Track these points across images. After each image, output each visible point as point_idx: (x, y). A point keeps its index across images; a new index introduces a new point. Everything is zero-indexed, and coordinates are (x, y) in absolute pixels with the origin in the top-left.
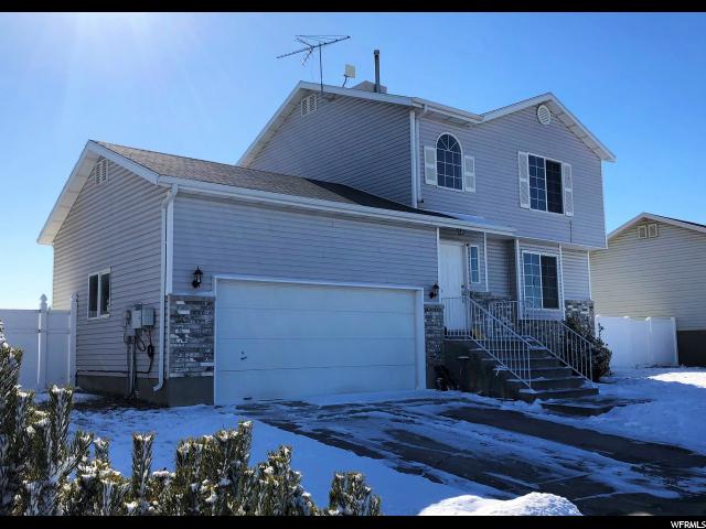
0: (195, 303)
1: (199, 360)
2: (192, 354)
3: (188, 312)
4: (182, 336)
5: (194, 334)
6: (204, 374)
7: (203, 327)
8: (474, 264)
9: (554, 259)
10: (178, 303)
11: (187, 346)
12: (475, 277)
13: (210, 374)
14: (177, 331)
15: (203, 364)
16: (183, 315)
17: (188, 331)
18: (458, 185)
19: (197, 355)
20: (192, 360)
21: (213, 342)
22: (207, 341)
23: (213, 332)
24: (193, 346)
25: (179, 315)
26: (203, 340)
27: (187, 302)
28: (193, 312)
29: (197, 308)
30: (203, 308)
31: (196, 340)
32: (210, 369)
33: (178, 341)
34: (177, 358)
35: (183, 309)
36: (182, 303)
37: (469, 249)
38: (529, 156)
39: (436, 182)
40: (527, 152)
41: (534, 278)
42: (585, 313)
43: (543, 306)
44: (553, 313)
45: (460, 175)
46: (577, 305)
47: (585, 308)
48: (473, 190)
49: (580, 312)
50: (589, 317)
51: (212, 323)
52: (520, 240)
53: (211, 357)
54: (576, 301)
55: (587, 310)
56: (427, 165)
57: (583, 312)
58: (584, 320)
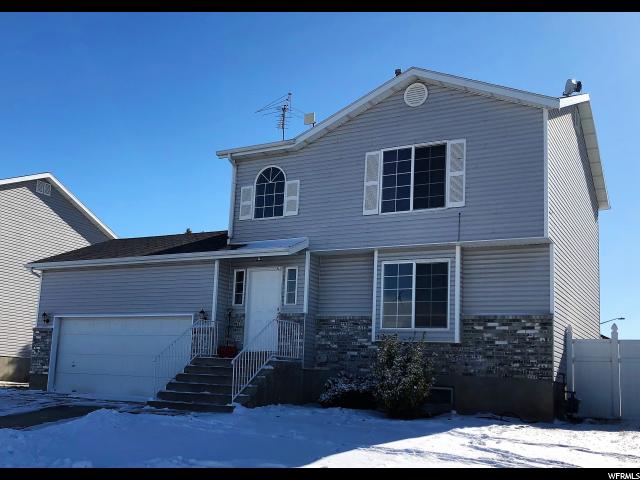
0: (44, 332)
1: (42, 364)
2: (40, 361)
3: (40, 337)
4: (36, 350)
5: (41, 350)
6: (44, 373)
7: (46, 346)
8: (292, 286)
9: (446, 264)
10: (37, 332)
12: (290, 298)
13: (47, 373)
14: (34, 347)
15: (44, 367)
16: (38, 339)
17: (39, 348)
18: (279, 212)
19: (42, 361)
20: (39, 364)
21: (50, 355)
22: (47, 354)
23: (50, 348)
24: (40, 356)
26: (45, 353)
28: (42, 337)
29: (44, 334)
30: (48, 335)
31: (42, 353)
32: (47, 370)
33: (35, 353)
34: (33, 362)
35: (39, 334)
37: (284, 272)
38: (385, 153)
39: (251, 216)
40: (380, 149)
41: (400, 292)
42: (528, 332)
43: (417, 325)
44: (433, 333)
45: (282, 202)
46: (509, 322)
47: (528, 325)
48: (296, 213)
49: (516, 331)
50: (538, 338)
51: (50, 343)
52: (380, 251)
53: (47, 363)
54: (504, 316)
55: (533, 328)
56: (242, 203)
57: (523, 331)
58: (525, 342)
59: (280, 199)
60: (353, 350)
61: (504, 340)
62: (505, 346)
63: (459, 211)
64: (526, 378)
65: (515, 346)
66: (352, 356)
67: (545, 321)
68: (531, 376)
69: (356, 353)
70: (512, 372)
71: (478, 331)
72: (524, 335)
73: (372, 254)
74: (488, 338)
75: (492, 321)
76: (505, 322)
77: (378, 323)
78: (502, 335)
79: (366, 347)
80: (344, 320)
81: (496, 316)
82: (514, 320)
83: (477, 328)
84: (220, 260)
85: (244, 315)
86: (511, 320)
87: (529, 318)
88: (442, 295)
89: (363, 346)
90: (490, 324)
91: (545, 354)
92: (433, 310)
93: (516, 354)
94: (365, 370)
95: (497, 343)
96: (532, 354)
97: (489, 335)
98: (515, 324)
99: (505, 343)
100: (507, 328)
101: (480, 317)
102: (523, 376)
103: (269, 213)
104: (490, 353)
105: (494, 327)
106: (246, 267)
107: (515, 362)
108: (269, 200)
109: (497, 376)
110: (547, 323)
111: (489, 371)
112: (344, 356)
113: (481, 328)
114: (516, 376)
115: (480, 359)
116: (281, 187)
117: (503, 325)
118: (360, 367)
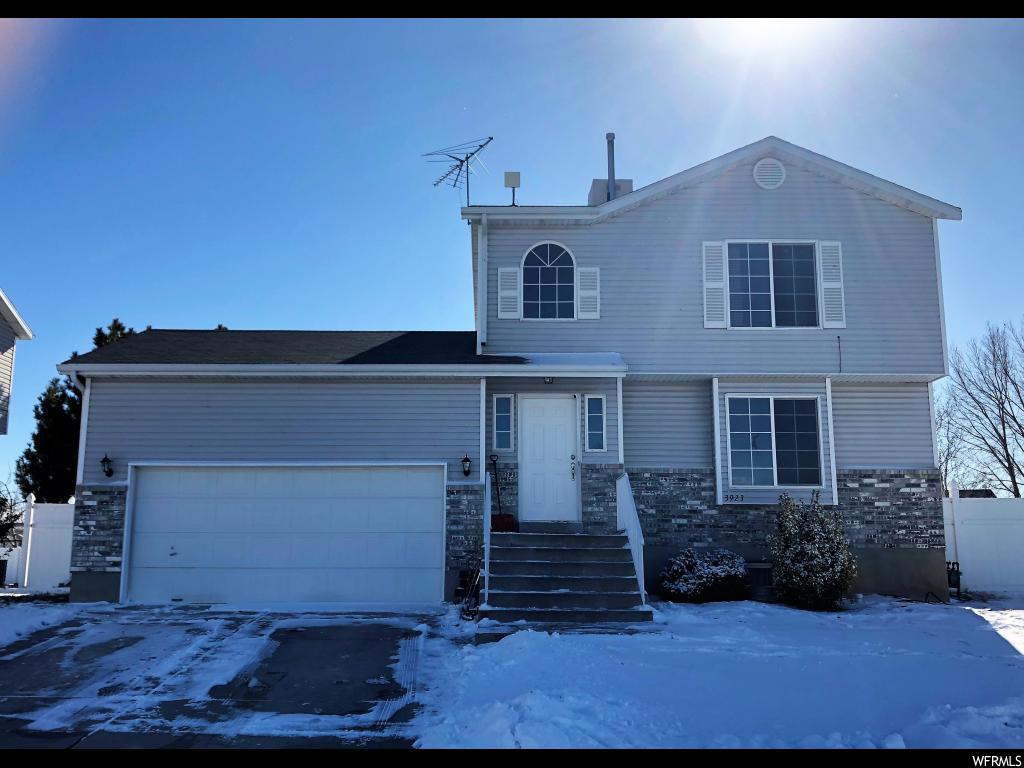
0: (104, 493)
1: (104, 554)
2: (96, 548)
3: (95, 503)
4: (87, 528)
5: (99, 526)
6: (109, 569)
7: (111, 519)
8: (595, 423)
9: (813, 403)
10: (85, 493)
11: (92, 539)
12: (596, 442)
13: (116, 569)
14: (81, 523)
15: (108, 558)
16: (89, 507)
17: (94, 523)
18: (568, 311)
19: (102, 548)
20: (96, 554)
21: (122, 535)
22: (115, 534)
23: (123, 524)
24: (98, 539)
25: (86, 506)
26: (109, 532)
27: (94, 493)
28: (101, 503)
29: (106, 498)
30: (113, 498)
31: (102, 533)
32: (116, 564)
33: (82, 533)
34: (80, 551)
35: (89, 498)
36: (89, 493)
37: (583, 402)
38: (729, 245)
39: (519, 313)
40: (722, 240)
41: (755, 437)
42: (914, 490)
43: (779, 482)
44: (800, 493)
45: (571, 297)
46: (889, 479)
47: (913, 481)
48: (596, 315)
49: (899, 489)
50: (926, 498)
51: (122, 514)
52: (721, 379)
53: (118, 551)
54: (884, 471)
55: (918, 486)
56: (501, 294)
57: (908, 490)
58: (911, 503)
59: (568, 293)
60: (680, 517)
61: (885, 500)
62: (887, 508)
63: (839, 333)
64: (915, 548)
65: (900, 509)
66: (680, 525)
67: (932, 477)
68: (921, 546)
69: (685, 521)
70: (898, 541)
71: (851, 489)
72: (909, 494)
73: (709, 382)
74: (865, 498)
75: (869, 477)
76: (885, 477)
77: (725, 479)
78: (882, 494)
79: (701, 511)
80: (666, 475)
81: (874, 471)
82: (896, 476)
83: (851, 485)
84: (487, 378)
85: (516, 466)
86: (891, 476)
87: (915, 474)
88: (811, 442)
89: (695, 511)
90: (866, 481)
91: (936, 518)
92: (801, 463)
93: (901, 518)
94: (700, 545)
95: (877, 504)
96: (920, 518)
97: (867, 494)
98: (897, 481)
99: (887, 504)
100: (887, 485)
101: (855, 471)
102: (912, 546)
103: (548, 312)
104: (869, 518)
105: (872, 485)
106: (515, 391)
107: (901, 528)
108: (548, 293)
109: (880, 546)
110: (935, 480)
111: (869, 541)
112: (666, 525)
113: (856, 485)
114: (902, 546)
115: (857, 525)
116: (568, 275)
117: (883, 481)
118: (692, 540)
